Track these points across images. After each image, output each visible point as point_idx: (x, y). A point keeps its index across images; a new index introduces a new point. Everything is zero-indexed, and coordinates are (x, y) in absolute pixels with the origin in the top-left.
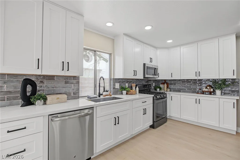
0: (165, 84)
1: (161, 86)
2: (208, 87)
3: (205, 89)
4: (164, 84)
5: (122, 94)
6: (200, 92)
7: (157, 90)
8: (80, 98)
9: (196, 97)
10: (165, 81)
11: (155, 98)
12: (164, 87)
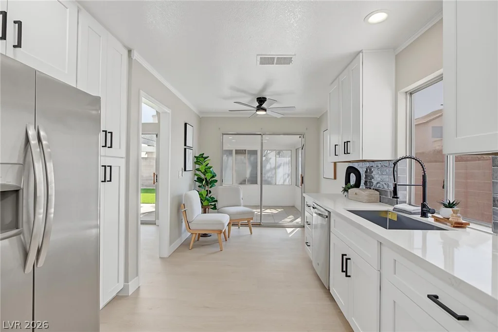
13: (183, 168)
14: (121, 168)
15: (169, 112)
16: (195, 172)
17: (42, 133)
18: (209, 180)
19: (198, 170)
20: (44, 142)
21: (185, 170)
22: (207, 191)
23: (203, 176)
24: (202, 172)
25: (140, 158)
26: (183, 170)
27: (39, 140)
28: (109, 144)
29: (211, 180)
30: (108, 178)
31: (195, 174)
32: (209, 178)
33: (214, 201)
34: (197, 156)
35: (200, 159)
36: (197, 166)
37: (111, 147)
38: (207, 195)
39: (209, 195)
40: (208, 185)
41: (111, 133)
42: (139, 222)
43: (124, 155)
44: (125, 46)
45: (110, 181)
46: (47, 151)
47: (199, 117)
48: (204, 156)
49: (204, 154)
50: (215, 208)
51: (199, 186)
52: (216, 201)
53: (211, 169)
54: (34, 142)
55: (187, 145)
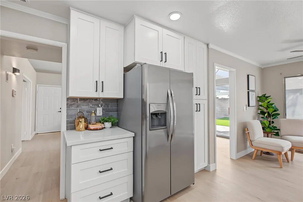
13: (247, 105)
14: (205, 105)
15: (234, 70)
16: (259, 107)
17: (172, 92)
18: (271, 113)
19: (261, 106)
20: (173, 95)
21: (249, 106)
22: (270, 121)
23: (265, 110)
24: (264, 107)
25: (215, 98)
26: (247, 106)
27: (171, 95)
28: (198, 94)
29: (273, 113)
30: (198, 110)
31: (259, 109)
32: (271, 112)
33: (277, 130)
34: (259, 96)
35: (262, 98)
36: (260, 103)
37: (200, 95)
38: (270, 124)
39: (272, 125)
40: (270, 117)
41: (199, 88)
42: (216, 136)
43: (206, 98)
44: (205, 44)
45: (200, 111)
46: (174, 98)
47: (261, 68)
48: (266, 96)
49: (266, 94)
50: (277, 134)
51: (262, 118)
52: (279, 130)
53: (273, 105)
54: (170, 95)
55: (250, 89)
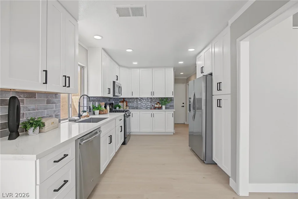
0: (125, 102)
1: (120, 104)
2: (158, 104)
3: (156, 106)
4: (123, 102)
5: (94, 114)
6: (153, 108)
7: (116, 109)
8: (61, 122)
9: (151, 112)
10: (123, 99)
11: (125, 116)
12: (124, 105)
